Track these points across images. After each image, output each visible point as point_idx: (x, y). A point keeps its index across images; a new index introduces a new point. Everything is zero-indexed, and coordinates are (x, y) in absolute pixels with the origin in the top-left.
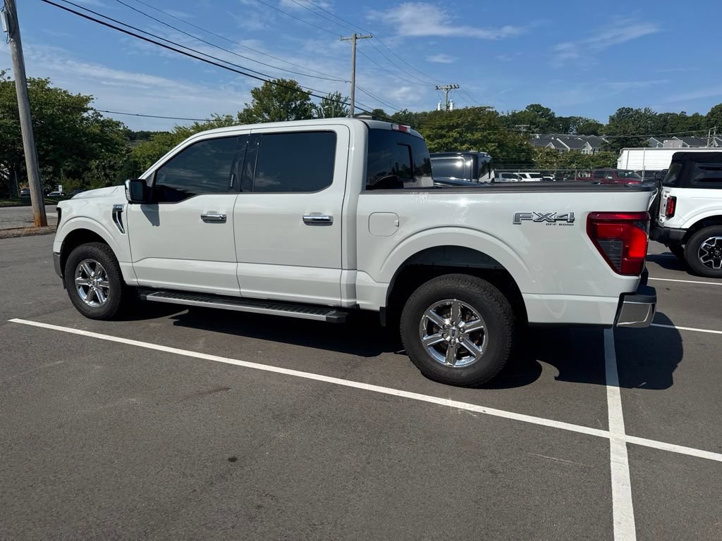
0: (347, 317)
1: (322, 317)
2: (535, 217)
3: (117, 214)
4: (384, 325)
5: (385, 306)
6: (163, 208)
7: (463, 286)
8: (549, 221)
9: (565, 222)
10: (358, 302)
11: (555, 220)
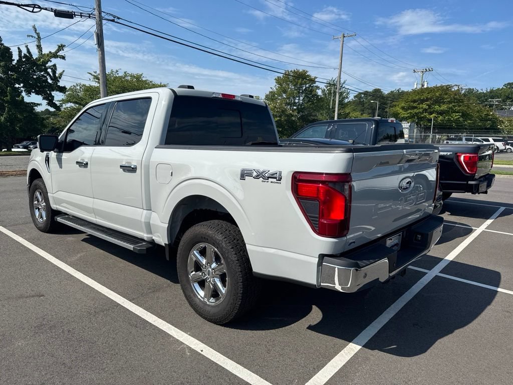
0: (148, 249)
1: (130, 247)
2: (255, 174)
3: (47, 160)
4: (168, 259)
5: (167, 243)
6: (65, 156)
7: (211, 232)
8: (264, 177)
9: (274, 180)
10: (154, 238)
11: (268, 178)
